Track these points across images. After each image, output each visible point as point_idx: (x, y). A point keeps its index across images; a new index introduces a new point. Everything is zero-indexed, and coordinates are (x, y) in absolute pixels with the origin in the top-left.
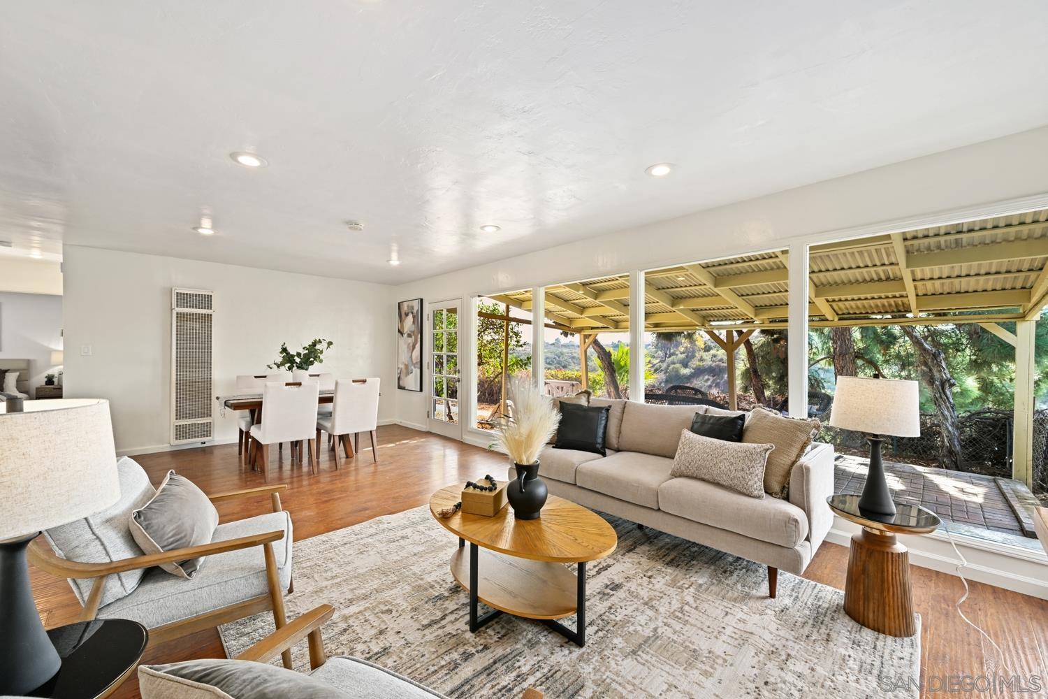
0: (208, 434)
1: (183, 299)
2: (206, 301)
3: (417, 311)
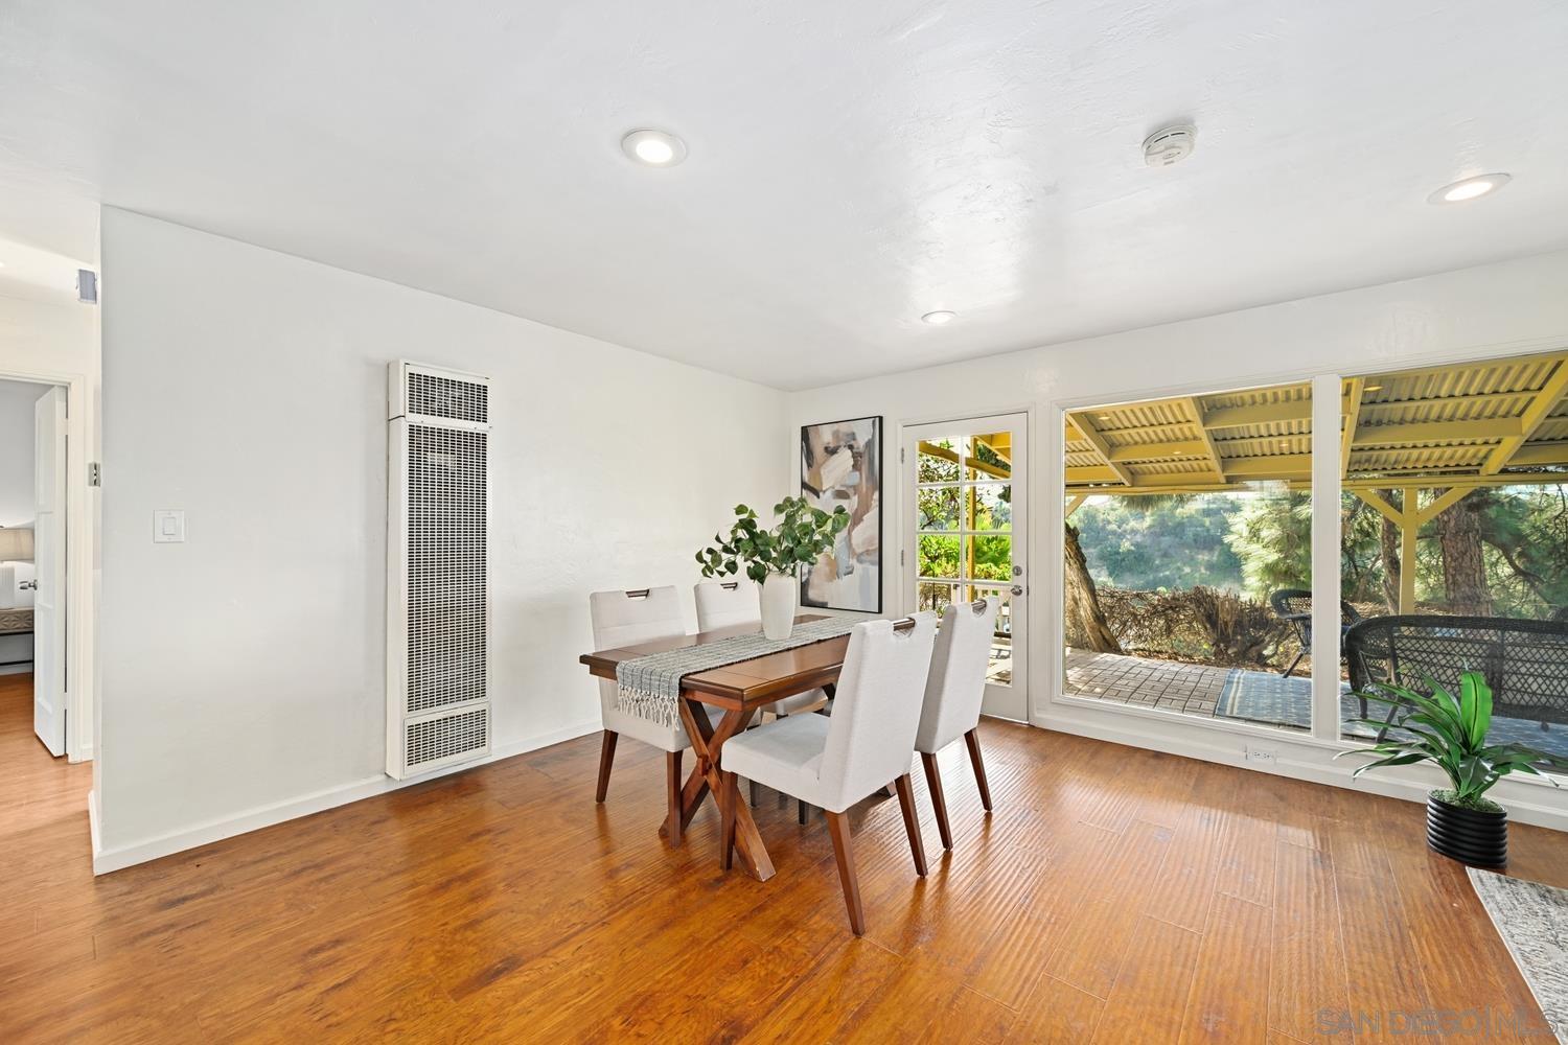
0: (479, 740)
1: (425, 391)
2: (475, 400)
3: (869, 444)
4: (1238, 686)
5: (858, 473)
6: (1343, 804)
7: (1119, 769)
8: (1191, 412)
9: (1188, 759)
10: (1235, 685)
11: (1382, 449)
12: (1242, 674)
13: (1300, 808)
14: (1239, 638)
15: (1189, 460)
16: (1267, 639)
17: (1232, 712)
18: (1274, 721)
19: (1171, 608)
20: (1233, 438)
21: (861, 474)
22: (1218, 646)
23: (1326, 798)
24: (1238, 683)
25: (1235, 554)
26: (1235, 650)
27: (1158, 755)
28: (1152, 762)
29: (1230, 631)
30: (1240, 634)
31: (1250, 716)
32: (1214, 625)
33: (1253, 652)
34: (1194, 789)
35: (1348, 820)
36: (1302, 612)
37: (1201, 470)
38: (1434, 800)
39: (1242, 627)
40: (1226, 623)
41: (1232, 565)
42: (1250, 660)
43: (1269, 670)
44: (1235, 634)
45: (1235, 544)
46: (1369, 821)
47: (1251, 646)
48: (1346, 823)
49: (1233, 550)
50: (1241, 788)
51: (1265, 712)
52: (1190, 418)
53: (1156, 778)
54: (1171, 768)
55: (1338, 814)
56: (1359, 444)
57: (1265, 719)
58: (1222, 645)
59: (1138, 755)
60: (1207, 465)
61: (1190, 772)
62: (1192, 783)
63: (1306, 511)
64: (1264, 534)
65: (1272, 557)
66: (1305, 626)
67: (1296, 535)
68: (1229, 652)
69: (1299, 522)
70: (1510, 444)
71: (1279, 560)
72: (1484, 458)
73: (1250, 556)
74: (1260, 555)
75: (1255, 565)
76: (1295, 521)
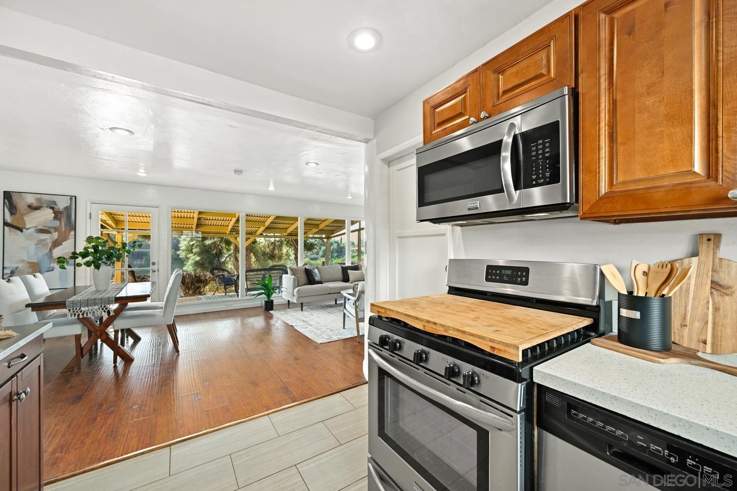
3: (67, 208)
5: (58, 222)
11: (238, 226)
16: (202, 286)
20: (202, 219)
21: (60, 222)
22: (186, 291)
26: (192, 291)
29: (189, 285)
30: (193, 286)
33: (198, 291)
36: (218, 275)
38: (265, 303)
39: (193, 284)
40: (188, 283)
42: (197, 294)
43: (202, 296)
44: (191, 286)
45: (181, 254)
47: (197, 289)
49: (180, 257)
56: (235, 225)
63: (208, 242)
64: (194, 250)
65: (198, 258)
66: (219, 278)
67: (205, 251)
68: (190, 292)
69: (205, 246)
70: (263, 228)
71: (200, 259)
72: (257, 231)
73: (188, 258)
74: (194, 258)
75: (190, 262)
76: (204, 245)
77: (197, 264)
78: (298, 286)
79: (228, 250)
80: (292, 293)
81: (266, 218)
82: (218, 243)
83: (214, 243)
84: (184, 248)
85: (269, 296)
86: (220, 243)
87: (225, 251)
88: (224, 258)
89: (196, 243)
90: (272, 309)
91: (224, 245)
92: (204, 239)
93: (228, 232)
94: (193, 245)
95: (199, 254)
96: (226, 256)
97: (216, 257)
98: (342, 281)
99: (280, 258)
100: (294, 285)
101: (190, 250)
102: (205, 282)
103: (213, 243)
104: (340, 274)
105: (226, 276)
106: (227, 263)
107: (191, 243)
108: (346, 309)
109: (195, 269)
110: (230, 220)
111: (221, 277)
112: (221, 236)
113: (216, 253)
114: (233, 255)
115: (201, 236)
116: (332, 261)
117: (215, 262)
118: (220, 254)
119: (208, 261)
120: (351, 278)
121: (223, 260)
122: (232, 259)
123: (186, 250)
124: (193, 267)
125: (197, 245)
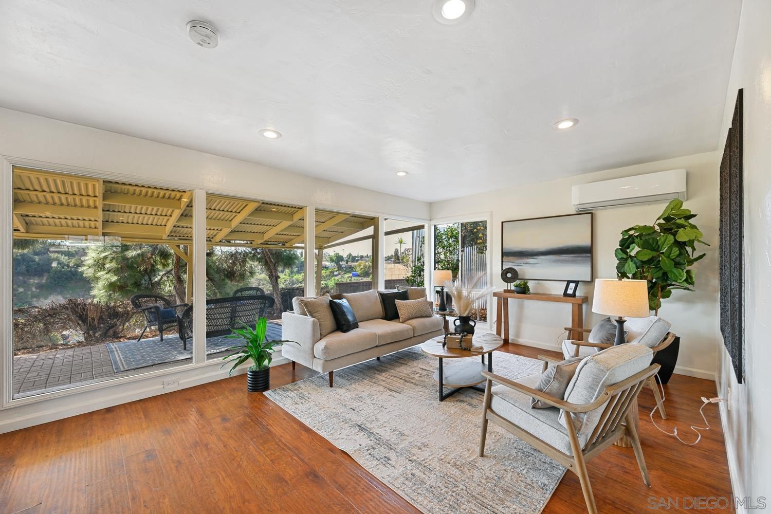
4: (118, 353)
6: (213, 390)
7: (89, 432)
8: (99, 190)
9: (130, 404)
10: (115, 352)
11: (183, 227)
12: (114, 346)
13: (200, 400)
14: (102, 326)
15: (66, 218)
16: (118, 323)
17: (124, 368)
18: (149, 364)
19: (50, 315)
20: (114, 211)
22: (88, 333)
23: (205, 390)
24: (117, 351)
25: (86, 278)
26: (100, 333)
27: (109, 410)
28: (108, 416)
29: (96, 323)
30: (103, 324)
31: (135, 367)
32: (84, 321)
33: (111, 331)
34: (146, 418)
35: (220, 395)
36: (147, 306)
37: (68, 226)
38: (250, 372)
39: (103, 320)
40: (93, 319)
41: (86, 284)
43: (122, 340)
44: (99, 324)
45: (85, 272)
46: (226, 392)
47: (110, 329)
48: (220, 397)
49: (84, 275)
50: (169, 405)
51: (141, 361)
52: (97, 194)
53: (118, 424)
54: (123, 413)
55: (214, 395)
56: (178, 224)
57: (144, 365)
58: (91, 332)
59: (95, 417)
60: (90, 224)
61: (137, 410)
62: (142, 415)
63: (131, 254)
64: (107, 266)
65: (114, 278)
66: (150, 313)
67: (126, 266)
68: (97, 335)
69: (127, 259)
70: (226, 231)
71: (118, 280)
72: (215, 235)
73: (98, 279)
74: (106, 277)
75: (101, 284)
76: (125, 259)
77: (112, 286)
78: (322, 337)
79: (164, 265)
80: (309, 351)
81: (234, 214)
82: (149, 255)
83: (142, 255)
84: (90, 262)
85: (260, 358)
86: (152, 255)
87: (160, 267)
88: (159, 277)
89: (111, 254)
90: (266, 388)
91: (158, 258)
92: (125, 248)
93: (165, 237)
94: (105, 258)
95: (116, 271)
96: (161, 274)
97: (144, 276)
98: (382, 318)
99: (242, 276)
100: (314, 335)
101: (100, 264)
102: (126, 316)
103: (138, 255)
104: (379, 308)
105: (162, 308)
106: (163, 283)
107: (103, 255)
108: (492, 411)
109: (110, 295)
110: (168, 214)
111: (153, 310)
112: (154, 242)
113: (146, 270)
114: (173, 272)
115: (119, 244)
116: (293, 277)
117: (143, 282)
118: (152, 271)
119: (132, 282)
120: (402, 313)
121: (156, 279)
122: (171, 278)
123: (94, 265)
124: (106, 291)
125: (113, 258)
